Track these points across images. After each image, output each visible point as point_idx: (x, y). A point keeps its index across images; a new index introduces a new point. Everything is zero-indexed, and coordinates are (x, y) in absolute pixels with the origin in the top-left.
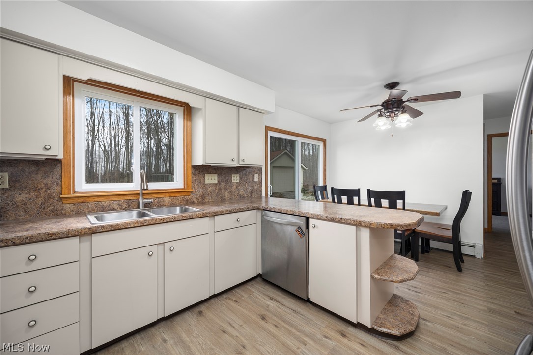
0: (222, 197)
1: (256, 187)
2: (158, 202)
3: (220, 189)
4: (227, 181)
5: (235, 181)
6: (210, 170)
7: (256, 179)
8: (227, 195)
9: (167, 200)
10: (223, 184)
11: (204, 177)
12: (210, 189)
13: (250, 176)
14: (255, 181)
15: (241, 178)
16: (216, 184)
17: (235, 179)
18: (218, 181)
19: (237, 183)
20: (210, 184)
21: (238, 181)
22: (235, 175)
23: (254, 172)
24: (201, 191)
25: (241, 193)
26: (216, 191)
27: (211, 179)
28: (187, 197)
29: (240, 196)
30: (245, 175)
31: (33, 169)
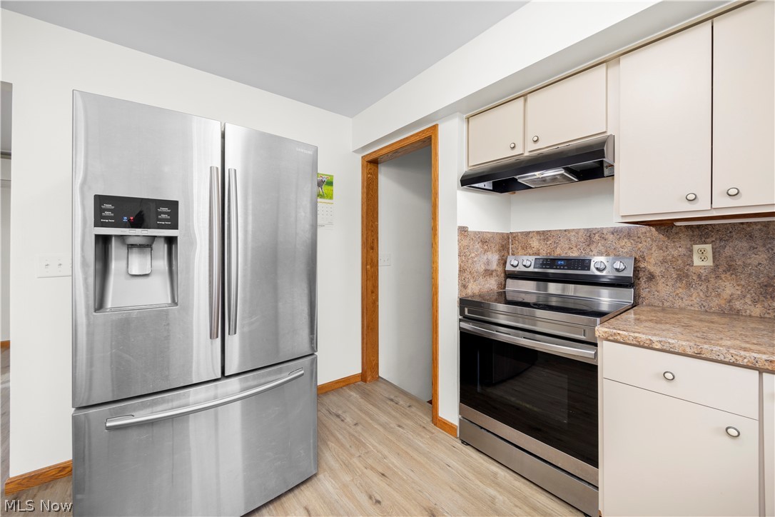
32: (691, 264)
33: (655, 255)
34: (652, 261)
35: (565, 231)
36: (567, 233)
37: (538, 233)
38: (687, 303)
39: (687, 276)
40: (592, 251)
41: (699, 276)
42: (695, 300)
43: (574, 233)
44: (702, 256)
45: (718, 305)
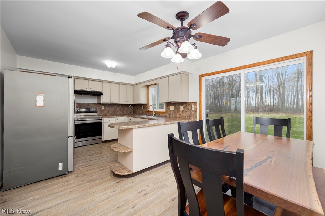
0: (176, 116)
1: (193, 113)
2: (159, 115)
3: (175, 112)
4: (178, 109)
5: (181, 109)
6: (172, 104)
7: (193, 108)
8: (178, 115)
9: (161, 114)
10: (176, 110)
11: (170, 107)
12: (172, 112)
13: (189, 107)
14: (192, 109)
15: (184, 108)
16: (174, 110)
17: (181, 108)
18: (175, 109)
19: (182, 110)
20: (172, 110)
21: (182, 109)
22: (181, 106)
23: (192, 104)
24: (169, 113)
25: (184, 116)
26: (174, 113)
27: (172, 108)
28: (165, 114)
29: (184, 117)
30: (186, 106)
31: (145, 105)
34: (97, 109)
37: (78, 103)
44: (103, 108)
45: (104, 114)
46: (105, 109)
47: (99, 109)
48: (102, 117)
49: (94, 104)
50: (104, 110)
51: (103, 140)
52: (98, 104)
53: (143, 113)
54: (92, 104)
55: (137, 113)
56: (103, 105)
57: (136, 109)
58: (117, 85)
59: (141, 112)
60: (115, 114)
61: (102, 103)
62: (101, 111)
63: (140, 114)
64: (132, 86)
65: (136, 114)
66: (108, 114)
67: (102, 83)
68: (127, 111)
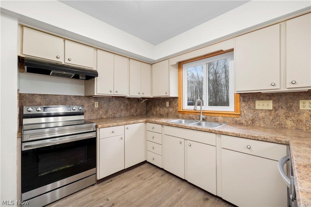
2: (215, 119)
5: (305, 108)
8: (289, 123)
9: (220, 118)
10: (281, 111)
11: (254, 103)
16: (270, 111)
17: (307, 105)
18: (274, 107)
20: (262, 110)
22: (307, 101)
24: (251, 115)
27: (263, 105)
28: (236, 118)
31: (173, 100)
32: (94, 107)
33: (86, 105)
34: (86, 106)
35: (55, 95)
36: (56, 96)
37: (40, 95)
38: (93, 117)
39: (93, 110)
40: (67, 104)
41: (96, 110)
42: (95, 116)
43: (59, 96)
44: (96, 105)
45: (99, 117)
46: (100, 107)
47: (88, 106)
48: (96, 127)
49: (80, 97)
50: (98, 108)
51: (99, 178)
52: (87, 96)
53: (168, 114)
54: (75, 96)
55: (155, 112)
56: (97, 98)
57: (153, 107)
58: (126, 60)
59: (163, 111)
60: (118, 115)
61: (95, 94)
62: (93, 111)
63: (161, 116)
64: (150, 65)
65: (153, 115)
66: (105, 117)
67: (95, 51)
68: (136, 110)
